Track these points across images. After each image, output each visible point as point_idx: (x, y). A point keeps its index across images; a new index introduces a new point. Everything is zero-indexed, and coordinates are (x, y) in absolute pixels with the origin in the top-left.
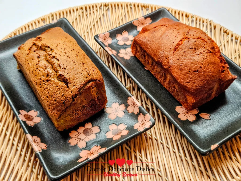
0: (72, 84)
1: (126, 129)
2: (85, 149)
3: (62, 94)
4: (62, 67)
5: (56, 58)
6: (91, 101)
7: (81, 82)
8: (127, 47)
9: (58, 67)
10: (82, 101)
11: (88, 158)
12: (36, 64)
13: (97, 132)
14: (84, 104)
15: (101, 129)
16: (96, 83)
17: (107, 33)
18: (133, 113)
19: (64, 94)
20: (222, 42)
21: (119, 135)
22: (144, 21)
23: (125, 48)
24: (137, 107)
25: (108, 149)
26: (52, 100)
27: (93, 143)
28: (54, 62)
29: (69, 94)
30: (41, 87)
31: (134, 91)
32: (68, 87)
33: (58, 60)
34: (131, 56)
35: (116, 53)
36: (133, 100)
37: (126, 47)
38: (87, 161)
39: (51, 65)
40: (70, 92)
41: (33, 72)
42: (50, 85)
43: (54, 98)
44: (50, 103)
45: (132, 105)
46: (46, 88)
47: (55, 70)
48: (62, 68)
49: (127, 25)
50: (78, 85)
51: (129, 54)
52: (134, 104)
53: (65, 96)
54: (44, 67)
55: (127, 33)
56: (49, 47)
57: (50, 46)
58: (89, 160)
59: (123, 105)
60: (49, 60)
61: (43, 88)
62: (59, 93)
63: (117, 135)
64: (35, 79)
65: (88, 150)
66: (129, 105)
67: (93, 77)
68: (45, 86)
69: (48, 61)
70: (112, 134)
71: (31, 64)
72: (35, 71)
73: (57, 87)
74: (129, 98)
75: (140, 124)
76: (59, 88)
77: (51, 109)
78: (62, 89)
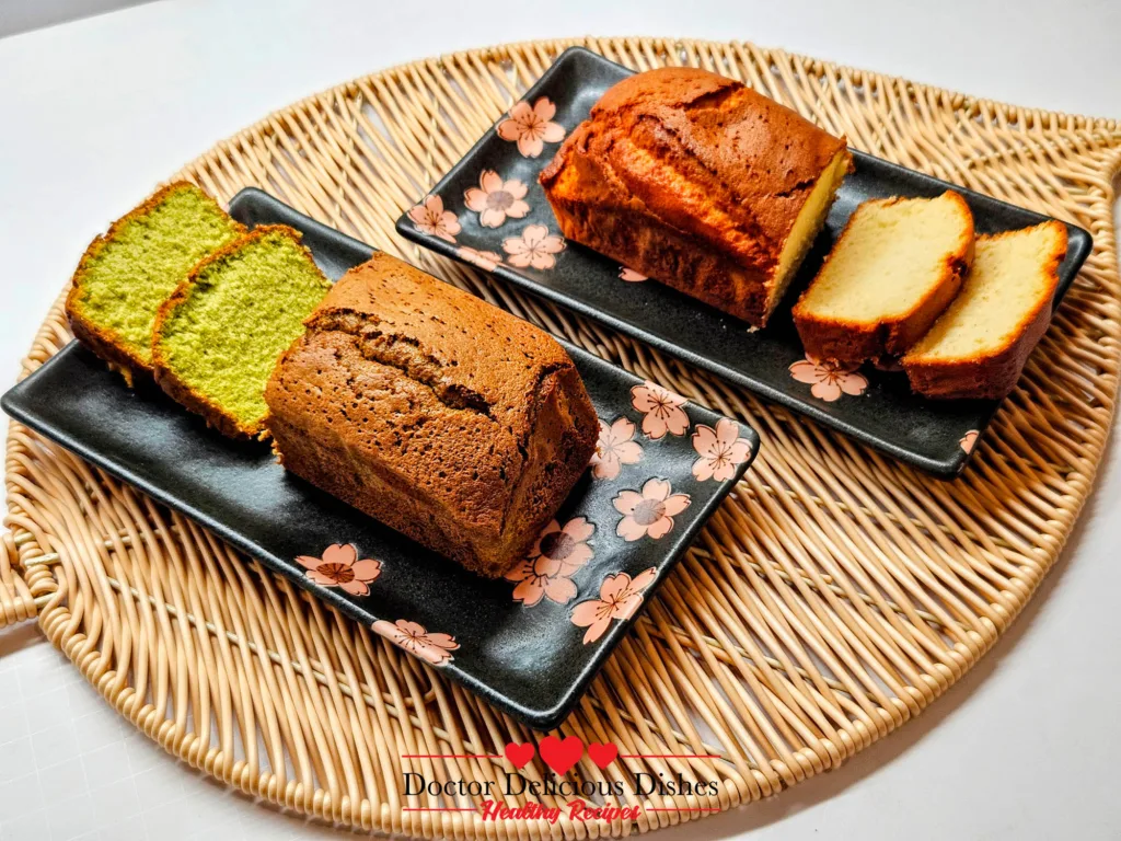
0: (500, 405)
1: (672, 493)
2: (580, 599)
3: (487, 449)
4: (443, 361)
5: (406, 340)
6: (564, 440)
7: (524, 388)
8: (523, 227)
9: (429, 366)
10: (542, 450)
11: (614, 622)
12: (344, 383)
13: (586, 537)
14: (549, 459)
15: (594, 520)
16: (558, 375)
17: (431, 196)
18: (669, 434)
19: (493, 446)
20: (816, 107)
21: (663, 519)
22: (532, 115)
23: (519, 232)
24: (676, 409)
25: (661, 568)
26: (463, 479)
27: (595, 573)
28: (404, 354)
29: (505, 441)
30: (404, 452)
31: (636, 366)
32: (494, 418)
33: (416, 343)
34: (555, 254)
35: (498, 258)
36: (653, 394)
37: (519, 225)
38: (619, 627)
39: (398, 367)
40: (508, 433)
41: (344, 413)
42: (435, 431)
43: (468, 470)
44: (461, 493)
45: (655, 410)
46: (428, 447)
47: (420, 381)
48: (444, 364)
49: (483, 148)
50: (520, 402)
51: (543, 249)
52: (661, 404)
53: (497, 452)
54: (386, 382)
55: (495, 175)
56: (347, 312)
57: (349, 307)
58: (624, 623)
59: (623, 421)
60: (382, 354)
61: (415, 450)
62: (477, 448)
63: (657, 520)
64: (367, 432)
65: (591, 600)
66: (644, 414)
67: (545, 359)
68: (419, 444)
69: (376, 358)
70: (639, 523)
71: (321, 389)
72: (355, 405)
73: (463, 429)
74: (636, 391)
75: (711, 462)
76: (470, 433)
77: (470, 509)
78: (478, 430)
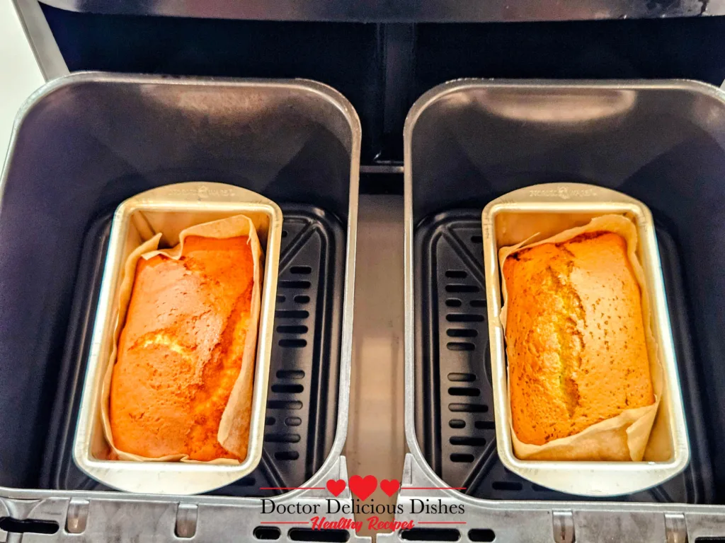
0: (583, 410)
4: (583, 366)
5: (581, 339)
9: (575, 361)
28: (573, 344)
33: (583, 346)
46: (528, 395)
47: (564, 362)
56: (578, 298)
57: (581, 297)
62: (547, 418)
73: (549, 403)
76: (550, 408)
78: (555, 411)
